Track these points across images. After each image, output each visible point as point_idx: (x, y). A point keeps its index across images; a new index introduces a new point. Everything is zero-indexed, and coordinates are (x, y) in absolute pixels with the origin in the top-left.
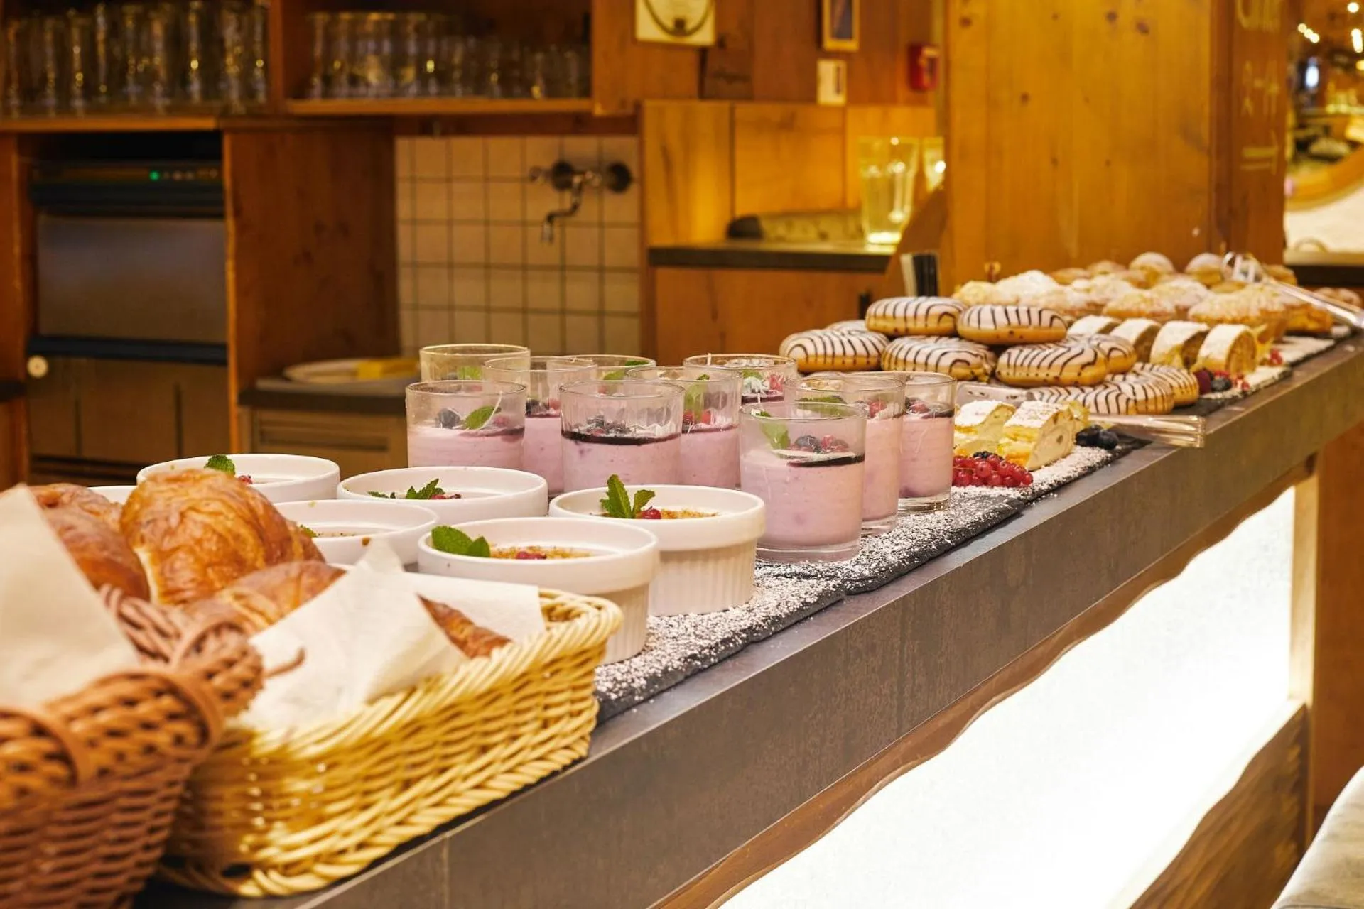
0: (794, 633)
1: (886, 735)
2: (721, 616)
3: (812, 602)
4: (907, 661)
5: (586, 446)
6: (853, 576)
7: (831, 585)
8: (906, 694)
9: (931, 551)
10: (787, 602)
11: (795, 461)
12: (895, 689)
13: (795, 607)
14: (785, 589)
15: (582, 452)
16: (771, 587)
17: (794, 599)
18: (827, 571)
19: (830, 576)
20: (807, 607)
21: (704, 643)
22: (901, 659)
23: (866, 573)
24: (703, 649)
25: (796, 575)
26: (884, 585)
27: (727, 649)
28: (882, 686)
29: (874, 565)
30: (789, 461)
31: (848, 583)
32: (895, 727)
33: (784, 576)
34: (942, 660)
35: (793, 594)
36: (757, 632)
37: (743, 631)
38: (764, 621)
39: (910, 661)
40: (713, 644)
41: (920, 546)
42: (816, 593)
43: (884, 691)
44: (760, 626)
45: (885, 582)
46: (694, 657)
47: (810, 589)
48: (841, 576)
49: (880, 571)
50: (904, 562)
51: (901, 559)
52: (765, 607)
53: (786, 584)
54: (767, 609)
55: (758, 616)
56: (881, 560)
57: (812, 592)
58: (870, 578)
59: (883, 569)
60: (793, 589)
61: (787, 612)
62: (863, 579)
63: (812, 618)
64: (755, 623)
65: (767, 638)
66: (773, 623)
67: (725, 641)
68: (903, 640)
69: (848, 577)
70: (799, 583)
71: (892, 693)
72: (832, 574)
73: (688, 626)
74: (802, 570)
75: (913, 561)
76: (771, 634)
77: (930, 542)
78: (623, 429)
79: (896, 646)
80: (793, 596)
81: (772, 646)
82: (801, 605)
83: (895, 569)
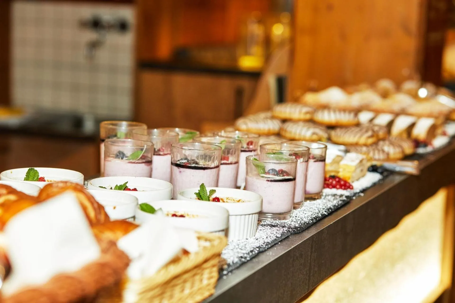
0: (274, 249)
1: (304, 291)
2: (246, 241)
3: (279, 237)
4: (312, 261)
5: (182, 169)
6: (292, 226)
7: (285, 230)
8: (311, 275)
9: (319, 217)
10: (270, 236)
11: (269, 179)
12: (308, 272)
13: (274, 238)
14: (267, 231)
15: (180, 172)
16: (262, 230)
17: (272, 235)
18: (281, 224)
19: (283, 226)
20: (278, 239)
21: (244, 252)
22: (310, 260)
23: (297, 225)
24: (244, 254)
25: (269, 225)
26: (304, 230)
27: (253, 254)
28: (304, 271)
29: (299, 222)
30: (267, 179)
31: (290, 229)
32: (307, 287)
33: (264, 225)
34: (323, 262)
35: (271, 233)
36: (262, 248)
37: (257, 247)
38: (264, 244)
39: (313, 261)
40: (247, 252)
41: (315, 215)
42: (280, 233)
43: (305, 273)
44: (263, 246)
45: (304, 229)
46: (242, 257)
47: (277, 231)
48: (287, 226)
49: (302, 225)
50: (310, 221)
51: (309, 220)
52: (262, 238)
53: (267, 229)
54: (263, 239)
55: (261, 241)
56: (301, 220)
57: (279, 232)
58: (299, 228)
59: (303, 224)
60: (271, 231)
61: (271, 240)
62: (296, 228)
63: (280, 243)
64: (261, 245)
65: (265, 251)
66: (267, 245)
67: (252, 251)
68: (311, 253)
69: (290, 226)
70: (272, 228)
71: (307, 274)
72: (284, 225)
73: (235, 245)
74: (271, 223)
75: (313, 221)
76: (266, 249)
77: (318, 213)
78: (197, 163)
79: (309, 255)
80: (271, 234)
81: (268, 254)
82: (276, 238)
83: (307, 224)
